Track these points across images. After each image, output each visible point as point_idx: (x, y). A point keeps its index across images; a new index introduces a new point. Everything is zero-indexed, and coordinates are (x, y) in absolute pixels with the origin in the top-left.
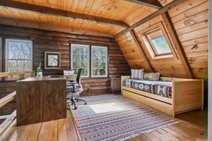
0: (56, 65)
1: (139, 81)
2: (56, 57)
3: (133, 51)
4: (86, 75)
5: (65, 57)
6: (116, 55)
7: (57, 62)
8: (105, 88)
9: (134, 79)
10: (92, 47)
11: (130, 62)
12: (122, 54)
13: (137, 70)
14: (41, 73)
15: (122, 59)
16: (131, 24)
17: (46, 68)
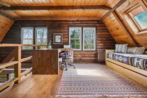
0: (60, 42)
1: (119, 54)
3: (118, 29)
4: (79, 48)
5: (66, 36)
6: (103, 33)
7: (60, 40)
8: (93, 58)
9: (118, 52)
10: (84, 28)
11: (116, 38)
12: (109, 32)
13: (120, 45)
14: (50, 46)
15: (108, 36)
16: (112, 6)
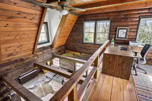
0: (124, 37)
2: (125, 31)
5: (133, 30)
7: (125, 35)
14: (113, 43)
17: (116, 39)
